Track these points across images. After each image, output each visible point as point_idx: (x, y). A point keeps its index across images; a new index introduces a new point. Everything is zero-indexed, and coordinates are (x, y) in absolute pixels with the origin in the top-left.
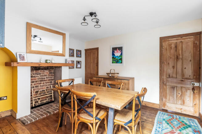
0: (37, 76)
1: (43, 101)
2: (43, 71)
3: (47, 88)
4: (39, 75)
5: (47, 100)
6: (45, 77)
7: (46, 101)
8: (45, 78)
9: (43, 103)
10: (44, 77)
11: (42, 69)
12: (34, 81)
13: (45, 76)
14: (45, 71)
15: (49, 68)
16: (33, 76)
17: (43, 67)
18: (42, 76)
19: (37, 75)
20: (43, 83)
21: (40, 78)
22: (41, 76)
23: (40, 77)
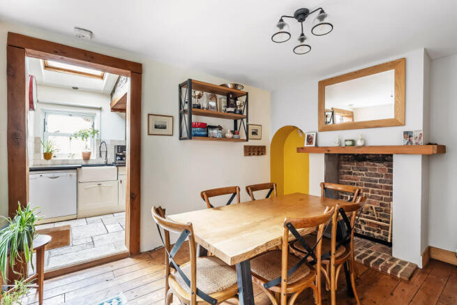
0: (360, 174)
1: (371, 232)
2: (371, 163)
3: (381, 204)
4: (364, 173)
5: (382, 234)
6: (379, 179)
7: (380, 236)
8: (376, 181)
9: (371, 236)
10: (375, 178)
11: (371, 160)
12: (354, 181)
13: (377, 175)
14: (376, 166)
15: (386, 159)
16: (353, 172)
17: (373, 155)
18: (371, 175)
19: (360, 172)
20: (373, 192)
21: (364, 179)
22: (367, 175)
23: (365, 176)
